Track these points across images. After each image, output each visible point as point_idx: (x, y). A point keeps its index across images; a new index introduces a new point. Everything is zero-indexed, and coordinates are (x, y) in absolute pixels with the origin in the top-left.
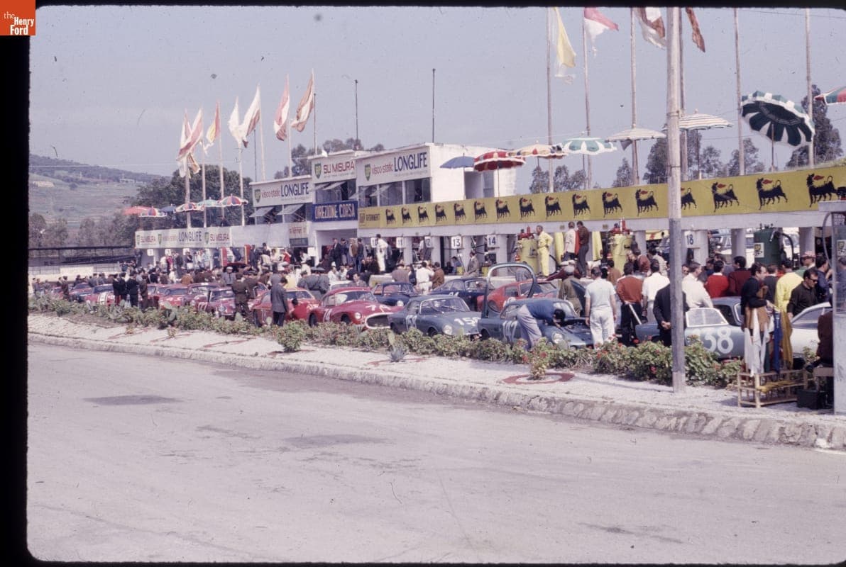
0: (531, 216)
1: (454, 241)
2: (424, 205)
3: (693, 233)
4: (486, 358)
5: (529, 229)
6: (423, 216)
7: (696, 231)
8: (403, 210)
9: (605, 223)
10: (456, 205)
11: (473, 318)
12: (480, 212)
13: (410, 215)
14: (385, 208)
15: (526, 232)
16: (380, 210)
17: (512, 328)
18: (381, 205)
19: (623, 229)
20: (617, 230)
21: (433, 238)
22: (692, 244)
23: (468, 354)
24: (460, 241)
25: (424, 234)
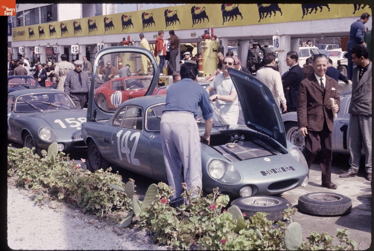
0: (131, 29)
1: (73, 48)
2: (53, 23)
3: (279, 38)
4: (91, 212)
5: (129, 38)
6: (52, 31)
7: (281, 36)
8: (39, 27)
9: (193, 32)
10: (75, 23)
11: (79, 119)
12: (92, 27)
13: (44, 31)
14: (28, 27)
15: (126, 40)
16: (25, 28)
17: (131, 143)
18: (26, 25)
19: (212, 35)
20: (207, 35)
21: (59, 47)
22: (278, 47)
23: (61, 196)
24: (78, 49)
25: (53, 44)
